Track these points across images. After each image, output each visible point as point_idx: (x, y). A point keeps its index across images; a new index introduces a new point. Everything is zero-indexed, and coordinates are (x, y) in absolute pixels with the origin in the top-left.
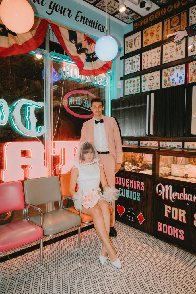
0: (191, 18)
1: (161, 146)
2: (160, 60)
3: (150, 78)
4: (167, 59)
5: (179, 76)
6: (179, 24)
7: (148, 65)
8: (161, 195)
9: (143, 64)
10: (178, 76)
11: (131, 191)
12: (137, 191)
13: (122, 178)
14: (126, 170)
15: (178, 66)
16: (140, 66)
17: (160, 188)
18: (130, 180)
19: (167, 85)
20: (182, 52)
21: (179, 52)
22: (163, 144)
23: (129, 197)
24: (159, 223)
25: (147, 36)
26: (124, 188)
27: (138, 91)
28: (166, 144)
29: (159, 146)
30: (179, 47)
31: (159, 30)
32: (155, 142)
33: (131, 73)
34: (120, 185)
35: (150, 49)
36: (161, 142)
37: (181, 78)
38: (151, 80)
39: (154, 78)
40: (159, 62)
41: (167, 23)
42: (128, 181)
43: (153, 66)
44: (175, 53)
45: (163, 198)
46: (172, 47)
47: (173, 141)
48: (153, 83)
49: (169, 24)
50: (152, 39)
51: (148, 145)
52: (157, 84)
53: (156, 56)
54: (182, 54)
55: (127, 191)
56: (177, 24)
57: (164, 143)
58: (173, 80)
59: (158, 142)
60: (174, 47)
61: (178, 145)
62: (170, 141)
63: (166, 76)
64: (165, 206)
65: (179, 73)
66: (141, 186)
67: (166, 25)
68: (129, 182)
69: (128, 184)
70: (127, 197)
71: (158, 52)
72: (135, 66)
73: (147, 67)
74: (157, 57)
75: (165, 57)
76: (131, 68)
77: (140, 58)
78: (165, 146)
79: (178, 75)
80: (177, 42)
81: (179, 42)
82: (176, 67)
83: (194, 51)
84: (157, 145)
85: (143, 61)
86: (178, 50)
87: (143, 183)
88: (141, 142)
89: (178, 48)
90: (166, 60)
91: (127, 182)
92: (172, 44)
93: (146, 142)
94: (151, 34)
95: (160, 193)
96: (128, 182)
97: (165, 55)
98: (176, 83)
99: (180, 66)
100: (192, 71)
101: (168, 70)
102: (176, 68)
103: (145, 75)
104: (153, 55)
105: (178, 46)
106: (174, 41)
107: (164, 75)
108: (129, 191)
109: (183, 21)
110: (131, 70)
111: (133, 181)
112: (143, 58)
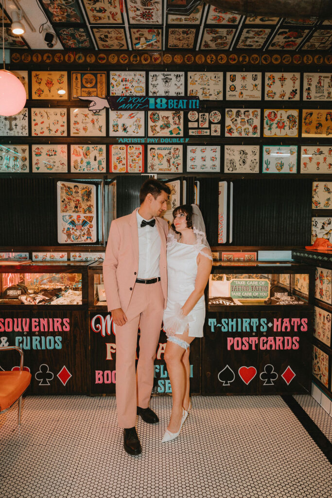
0: (112, 85)
1: (72, 259)
2: (65, 128)
3: (48, 152)
4: (77, 130)
5: (98, 159)
6: (95, 86)
7: (43, 130)
8: (101, 331)
9: (33, 127)
10: (95, 159)
11: (43, 338)
12: (54, 334)
13: (22, 318)
14: (26, 303)
15: (95, 146)
16: (27, 128)
17: (98, 321)
18: (41, 319)
19: (79, 169)
20: (101, 127)
21: (97, 126)
22: (76, 256)
23: (39, 348)
24: (97, 372)
25: (40, 83)
26: (26, 336)
27: (24, 170)
28: (80, 256)
29: (69, 259)
30: (97, 120)
31: (62, 83)
32: (61, 254)
33: (9, 135)
34: (19, 331)
35: (47, 107)
36: (72, 254)
37: (100, 163)
38: (50, 155)
39: (55, 155)
40: (64, 132)
41: (77, 77)
42: (35, 321)
43: (53, 135)
44: (90, 125)
45: (104, 334)
46: (86, 116)
47: (92, 251)
48: (55, 162)
49: (79, 80)
50: (50, 91)
51: (48, 258)
52: (61, 164)
53: (58, 121)
54: (100, 131)
55: (34, 338)
56: (92, 86)
57: (77, 254)
58: (88, 163)
59: (66, 253)
60: (89, 116)
61: (99, 256)
62: (87, 251)
63: (77, 155)
64: (106, 345)
65: (97, 155)
66: (62, 324)
67: (74, 80)
68: (39, 322)
69: (36, 327)
70: (34, 348)
71: (63, 116)
72: (16, 125)
73: (41, 133)
74: (61, 123)
75: (74, 126)
76: (8, 127)
77: (27, 115)
78: (78, 259)
79: (95, 157)
80: (95, 111)
81: (96, 112)
82: (93, 146)
83: (117, 131)
84: (65, 258)
85: (33, 123)
86: (95, 123)
87: (66, 320)
88: (34, 254)
89: (95, 120)
90: (77, 132)
91: (34, 324)
92: (86, 110)
93: (45, 254)
94: (48, 83)
95: (97, 329)
96: (37, 324)
97: (75, 124)
98: (93, 169)
99: (99, 146)
100: (116, 157)
101: (79, 147)
102: (93, 148)
103: (40, 146)
104: (53, 118)
105: (95, 117)
106: (90, 109)
107: (74, 154)
108: (38, 338)
109: (101, 84)
110: (9, 131)
111: (46, 319)
112: (33, 117)
